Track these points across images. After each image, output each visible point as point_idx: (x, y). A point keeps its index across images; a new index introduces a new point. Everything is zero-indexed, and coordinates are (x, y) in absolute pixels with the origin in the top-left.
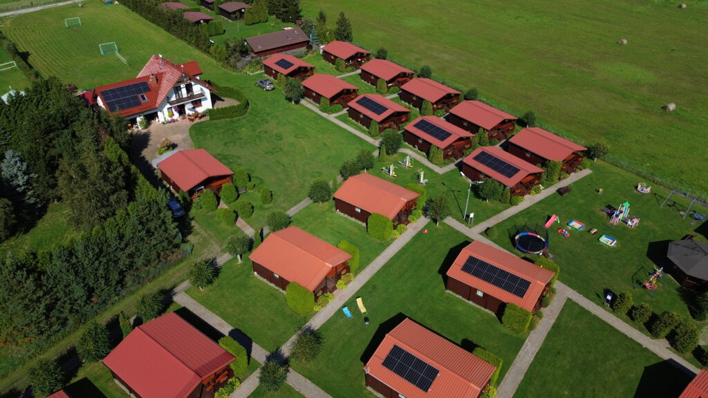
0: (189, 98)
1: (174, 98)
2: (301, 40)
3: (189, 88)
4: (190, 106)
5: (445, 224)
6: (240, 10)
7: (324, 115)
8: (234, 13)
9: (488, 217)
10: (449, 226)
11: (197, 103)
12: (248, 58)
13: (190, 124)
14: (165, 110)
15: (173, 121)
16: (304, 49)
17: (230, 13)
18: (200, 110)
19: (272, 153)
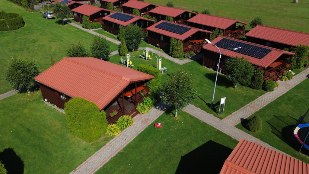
5: (187, 114)
7: (85, 30)
9: (242, 105)
10: (192, 117)
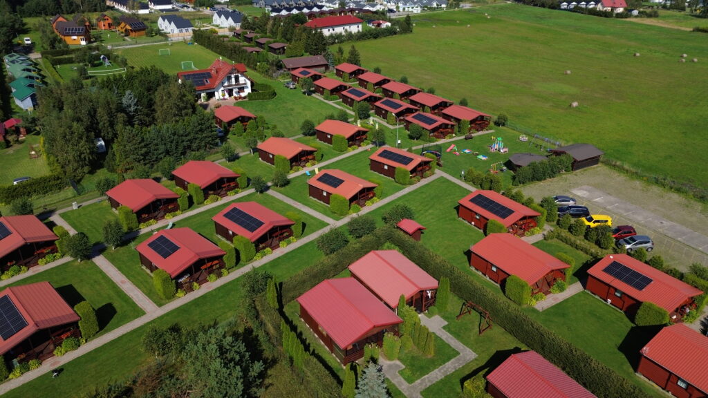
0: (236, 85)
1: (226, 84)
2: (322, 63)
3: (237, 79)
4: (237, 90)
6: (283, 48)
7: (326, 101)
8: (279, 49)
11: (241, 89)
12: (282, 71)
13: (235, 101)
14: (220, 91)
15: (225, 99)
16: (323, 69)
17: (275, 49)
18: (243, 94)
19: (284, 116)
